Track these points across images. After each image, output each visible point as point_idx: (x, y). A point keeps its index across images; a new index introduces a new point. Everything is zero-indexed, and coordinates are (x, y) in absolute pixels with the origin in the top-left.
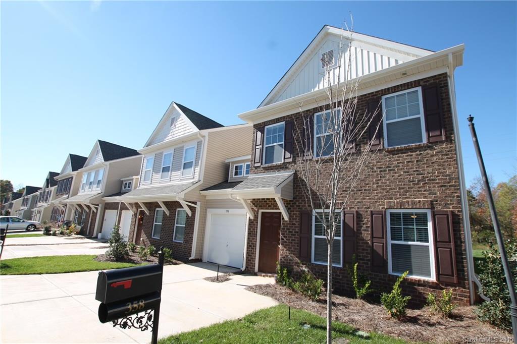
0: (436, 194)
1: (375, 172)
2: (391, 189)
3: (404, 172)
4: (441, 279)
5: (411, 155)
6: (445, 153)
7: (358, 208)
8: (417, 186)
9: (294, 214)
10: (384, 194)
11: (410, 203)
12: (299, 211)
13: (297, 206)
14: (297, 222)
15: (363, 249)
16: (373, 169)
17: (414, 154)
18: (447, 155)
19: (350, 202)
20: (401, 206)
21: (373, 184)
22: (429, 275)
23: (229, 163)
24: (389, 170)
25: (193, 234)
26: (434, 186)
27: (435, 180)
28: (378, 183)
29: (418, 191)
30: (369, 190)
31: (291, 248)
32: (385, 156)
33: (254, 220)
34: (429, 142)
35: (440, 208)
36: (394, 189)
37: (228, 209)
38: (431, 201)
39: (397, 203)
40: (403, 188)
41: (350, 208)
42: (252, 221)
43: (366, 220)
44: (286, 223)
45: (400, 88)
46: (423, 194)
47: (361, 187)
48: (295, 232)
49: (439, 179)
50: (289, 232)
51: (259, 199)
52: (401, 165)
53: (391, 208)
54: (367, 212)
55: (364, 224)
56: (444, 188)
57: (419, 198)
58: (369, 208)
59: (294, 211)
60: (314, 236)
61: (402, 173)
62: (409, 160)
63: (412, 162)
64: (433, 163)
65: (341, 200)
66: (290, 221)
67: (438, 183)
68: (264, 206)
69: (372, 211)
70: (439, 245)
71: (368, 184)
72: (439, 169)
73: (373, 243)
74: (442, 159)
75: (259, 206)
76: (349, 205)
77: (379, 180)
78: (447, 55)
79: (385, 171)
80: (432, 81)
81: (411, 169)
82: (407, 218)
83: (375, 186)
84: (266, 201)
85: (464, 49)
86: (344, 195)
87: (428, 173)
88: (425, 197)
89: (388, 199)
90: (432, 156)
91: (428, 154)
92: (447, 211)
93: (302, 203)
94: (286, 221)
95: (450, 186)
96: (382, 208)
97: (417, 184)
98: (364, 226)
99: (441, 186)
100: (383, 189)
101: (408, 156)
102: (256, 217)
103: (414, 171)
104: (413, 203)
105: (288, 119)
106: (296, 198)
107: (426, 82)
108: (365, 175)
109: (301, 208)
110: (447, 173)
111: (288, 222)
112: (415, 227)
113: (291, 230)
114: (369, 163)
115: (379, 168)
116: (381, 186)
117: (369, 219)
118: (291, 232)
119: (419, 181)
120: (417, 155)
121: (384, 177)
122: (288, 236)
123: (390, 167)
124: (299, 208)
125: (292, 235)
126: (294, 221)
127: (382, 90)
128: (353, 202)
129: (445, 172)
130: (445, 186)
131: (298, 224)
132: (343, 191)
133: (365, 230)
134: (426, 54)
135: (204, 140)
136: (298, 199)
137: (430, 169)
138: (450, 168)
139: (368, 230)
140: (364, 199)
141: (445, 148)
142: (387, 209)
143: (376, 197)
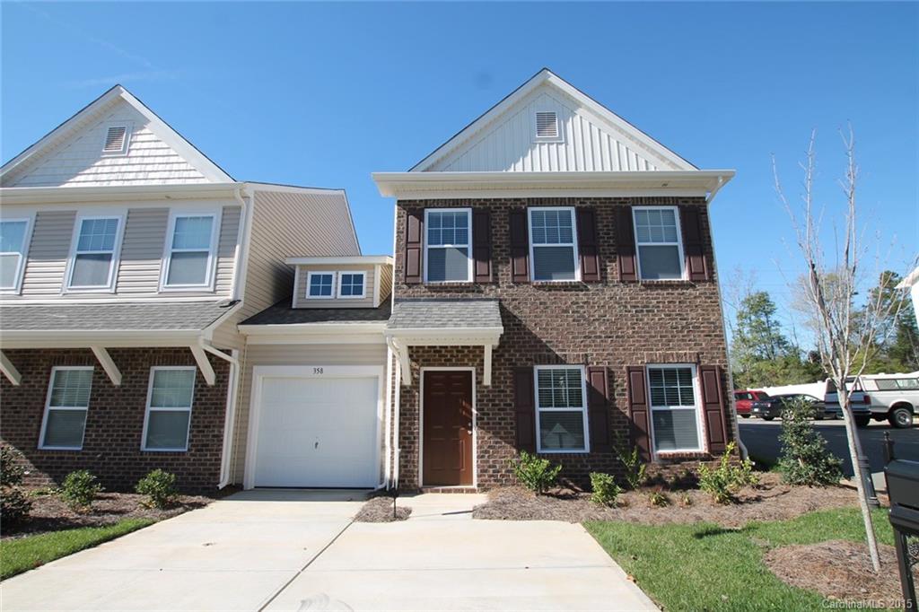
0: (701, 345)
1: (630, 312)
2: (651, 337)
3: (666, 315)
4: (713, 449)
5: (673, 294)
6: (708, 295)
7: (609, 363)
8: (681, 334)
9: (500, 374)
10: (643, 343)
11: (675, 356)
12: (511, 369)
13: (507, 360)
14: (508, 387)
15: (619, 422)
16: (626, 307)
17: (676, 292)
18: (711, 298)
19: (597, 354)
20: (664, 360)
21: (628, 328)
22: (696, 445)
23: (294, 266)
24: (647, 311)
25: (223, 427)
26: (699, 336)
27: (699, 327)
28: (634, 328)
29: (683, 340)
30: (623, 337)
31: (499, 433)
32: (641, 290)
33: (411, 387)
34: (691, 280)
35: (706, 361)
36: (654, 337)
37: (320, 367)
38: (698, 354)
39: (660, 356)
40: (665, 336)
41: (597, 363)
42: (408, 388)
43: (622, 380)
44: (485, 390)
45: (656, 202)
46: (688, 345)
47: (611, 333)
48: (505, 405)
49: (704, 327)
50: (493, 405)
51: (423, 347)
52: (661, 305)
53: (652, 362)
54: (621, 368)
55: (618, 385)
56: (709, 338)
57: (684, 350)
58: (623, 363)
59: (500, 369)
60: (538, 409)
61: (663, 316)
62: (671, 300)
63: (675, 302)
64: (696, 306)
65: (583, 350)
66: (493, 387)
67: (703, 332)
68: (435, 360)
69: (628, 368)
70: (709, 407)
71: (620, 328)
72: (704, 315)
73: (632, 412)
74: (706, 302)
75: (424, 360)
76: (595, 359)
77: (635, 324)
78: (717, 178)
79: (642, 311)
80: (691, 203)
81: (673, 311)
82: (671, 374)
83: (630, 331)
84: (440, 351)
85: (733, 176)
86: (587, 343)
87: (692, 319)
88: (690, 349)
89: (648, 350)
90: (695, 297)
91: (690, 294)
92: (714, 366)
93: (515, 355)
94: (487, 387)
95: (715, 336)
96: (642, 363)
97: (681, 332)
98: (619, 388)
99: (707, 336)
100: (641, 337)
101: (668, 294)
102: (415, 381)
103: (677, 315)
104: (678, 356)
105: (477, 206)
106: (504, 347)
107: (686, 202)
108: (617, 315)
109: (515, 364)
110: (712, 320)
111: (491, 388)
112: (679, 387)
113: (497, 402)
114: (620, 298)
115: (635, 307)
116: (637, 333)
117: (625, 378)
118: (497, 405)
119: (683, 327)
120: (679, 294)
121: (641, 320)
122: (491, 413)
123: (648, 307)
124: (510, 364)
125: (499, 410)
126: (502, 386)
127: (633, 198)
128: (602, 355)
129: (709, 319)
130: (710, 336)
131: (511, 391)
132: (585, 337)
133: (621, 395)
134: (689, 168)
135: (248, 206)
136: (507, 348)
137: (694, 314)
138: (714, 315)
139: (624, 395)
140: (616, 350)
141: (708, 289)
142: (647, 363)
143: (633, 348)
